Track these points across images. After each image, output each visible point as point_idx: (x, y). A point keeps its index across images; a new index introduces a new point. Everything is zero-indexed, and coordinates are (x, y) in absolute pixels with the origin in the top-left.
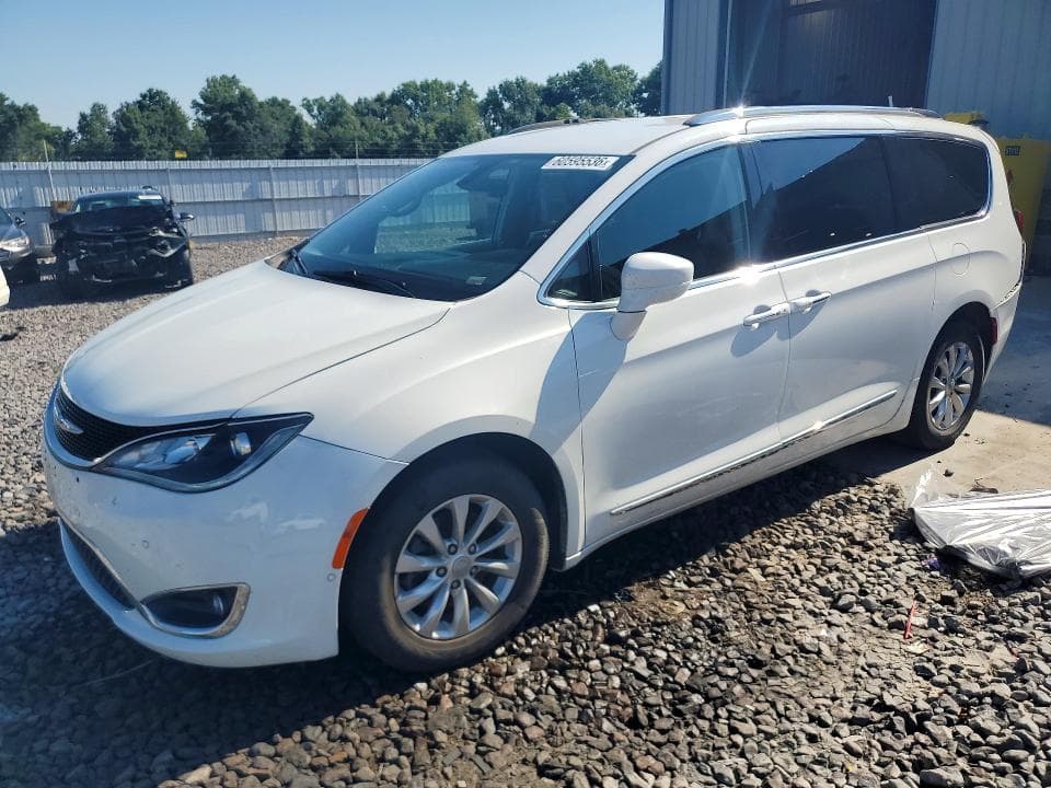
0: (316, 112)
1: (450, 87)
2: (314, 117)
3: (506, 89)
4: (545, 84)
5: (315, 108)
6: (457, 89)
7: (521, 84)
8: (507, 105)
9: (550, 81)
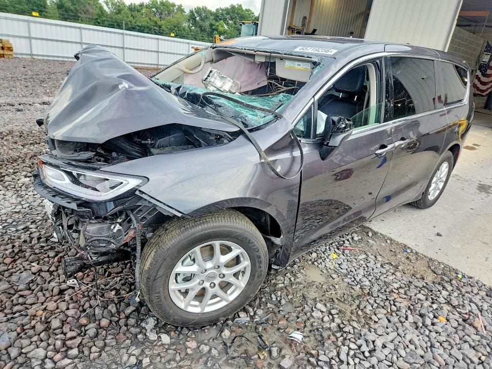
0: (110, 6)
1: (174, 5)
2: (109, 8)
3: (198, 11)
4: (215, 11)
5: (110, 4)
6: (177, 7)
7: (205, 10)
8: (198, 18)
9: (217, 10)
